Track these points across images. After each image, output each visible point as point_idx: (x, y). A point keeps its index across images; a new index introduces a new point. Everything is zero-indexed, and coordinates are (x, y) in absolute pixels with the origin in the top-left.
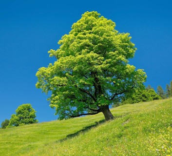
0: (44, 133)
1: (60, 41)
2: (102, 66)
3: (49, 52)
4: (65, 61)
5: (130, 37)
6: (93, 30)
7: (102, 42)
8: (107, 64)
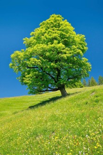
0: (8, 105)
1: (32, 32)
2: (67, 55)
3: (24, 39)
4: (39, 47)
5: (85, 39)
6: (60, 28)
7: (67, 38)
8: (70, 53)
